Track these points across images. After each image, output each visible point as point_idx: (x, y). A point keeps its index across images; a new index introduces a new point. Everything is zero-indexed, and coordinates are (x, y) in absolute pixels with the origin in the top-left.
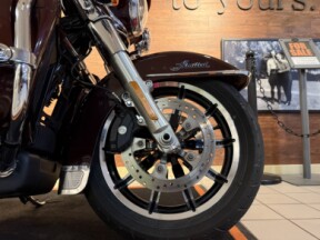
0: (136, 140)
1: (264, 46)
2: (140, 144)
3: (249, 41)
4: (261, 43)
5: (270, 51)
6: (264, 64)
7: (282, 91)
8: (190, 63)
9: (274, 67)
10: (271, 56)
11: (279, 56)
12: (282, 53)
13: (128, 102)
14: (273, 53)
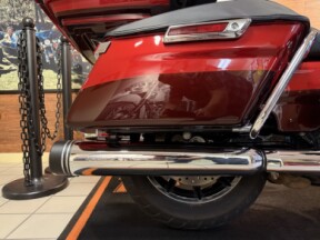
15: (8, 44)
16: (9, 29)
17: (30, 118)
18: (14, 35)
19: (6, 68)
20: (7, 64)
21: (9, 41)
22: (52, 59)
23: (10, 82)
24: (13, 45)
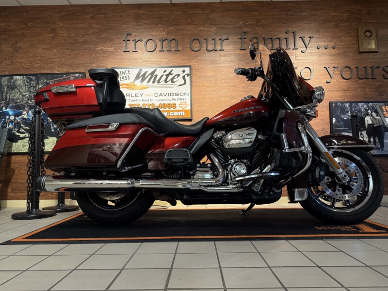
0: (326, 177)
1: (362, 107)
2: (328, 179)
3: (351, 103)
4: (360, 104)
5: (367, 110)
6: (363, 120)
7: (377, 140)
8: (347, 141)
9: (370, 122)
10: (367, 114)
11: (374, 114)
12: (376, 112)
13: (323, 161)
14: (369, 111)
15: (25, 119)
16: (27, 108)
17: (33, 169)
18: (30, 112)
19: (22, 136)
20: (23, 133)
21: (26, 117)
22: (55, 129)
23: (24, 146)
24: (28, 119)
